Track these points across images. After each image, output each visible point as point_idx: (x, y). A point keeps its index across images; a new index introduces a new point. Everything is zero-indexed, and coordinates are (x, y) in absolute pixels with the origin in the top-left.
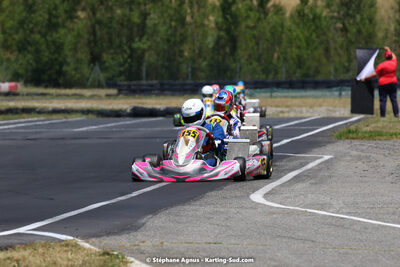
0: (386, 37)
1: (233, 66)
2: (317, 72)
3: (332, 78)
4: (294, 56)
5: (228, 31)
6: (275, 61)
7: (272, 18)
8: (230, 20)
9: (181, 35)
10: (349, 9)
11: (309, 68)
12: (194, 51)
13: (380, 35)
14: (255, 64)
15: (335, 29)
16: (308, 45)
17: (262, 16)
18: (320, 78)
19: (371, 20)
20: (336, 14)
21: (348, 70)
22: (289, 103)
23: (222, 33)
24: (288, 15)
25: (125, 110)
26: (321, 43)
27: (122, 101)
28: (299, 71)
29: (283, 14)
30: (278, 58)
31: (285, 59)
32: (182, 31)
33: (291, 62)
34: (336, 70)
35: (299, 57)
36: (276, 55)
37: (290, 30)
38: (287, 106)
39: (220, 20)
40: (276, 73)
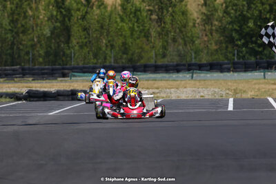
1: (68, 52)
2: (141, 57)
3: (152, 62)
5: (63, 22)
6: (104, 49)
7: (96, 11)
8: (64, 13)
9: (23, 26)
10: (162, 3)
11: (133, 54)
12: (33, 40)
15: (150, 19)
16: (132, 34)
17: (89, 9)
18: (143, 62)
19: (184, 13)
20: (151, 8)
21: (164, 56)
22: (156, 86)
23: (58, 24)
24: (109, 9)
25: (22, 94)
27: (10, 85)
28: (125, 56)
29: (106, 8)
30: (107, 46)
31: (112, 46)
32: (23, 23)
33: (117, 49)
34: (156, 55)
37: (116, 22)
38: (157, 88)
39: (55, 13)
40: (105, 58)
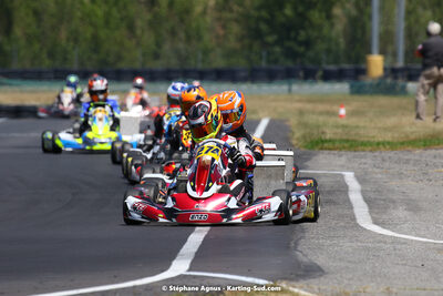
0: (204, 13)
4: (88, 35)
13: (198, 9)
14: (37, 46)
26: (122, 19)
35: (95, 37)
36: (64, 34)
